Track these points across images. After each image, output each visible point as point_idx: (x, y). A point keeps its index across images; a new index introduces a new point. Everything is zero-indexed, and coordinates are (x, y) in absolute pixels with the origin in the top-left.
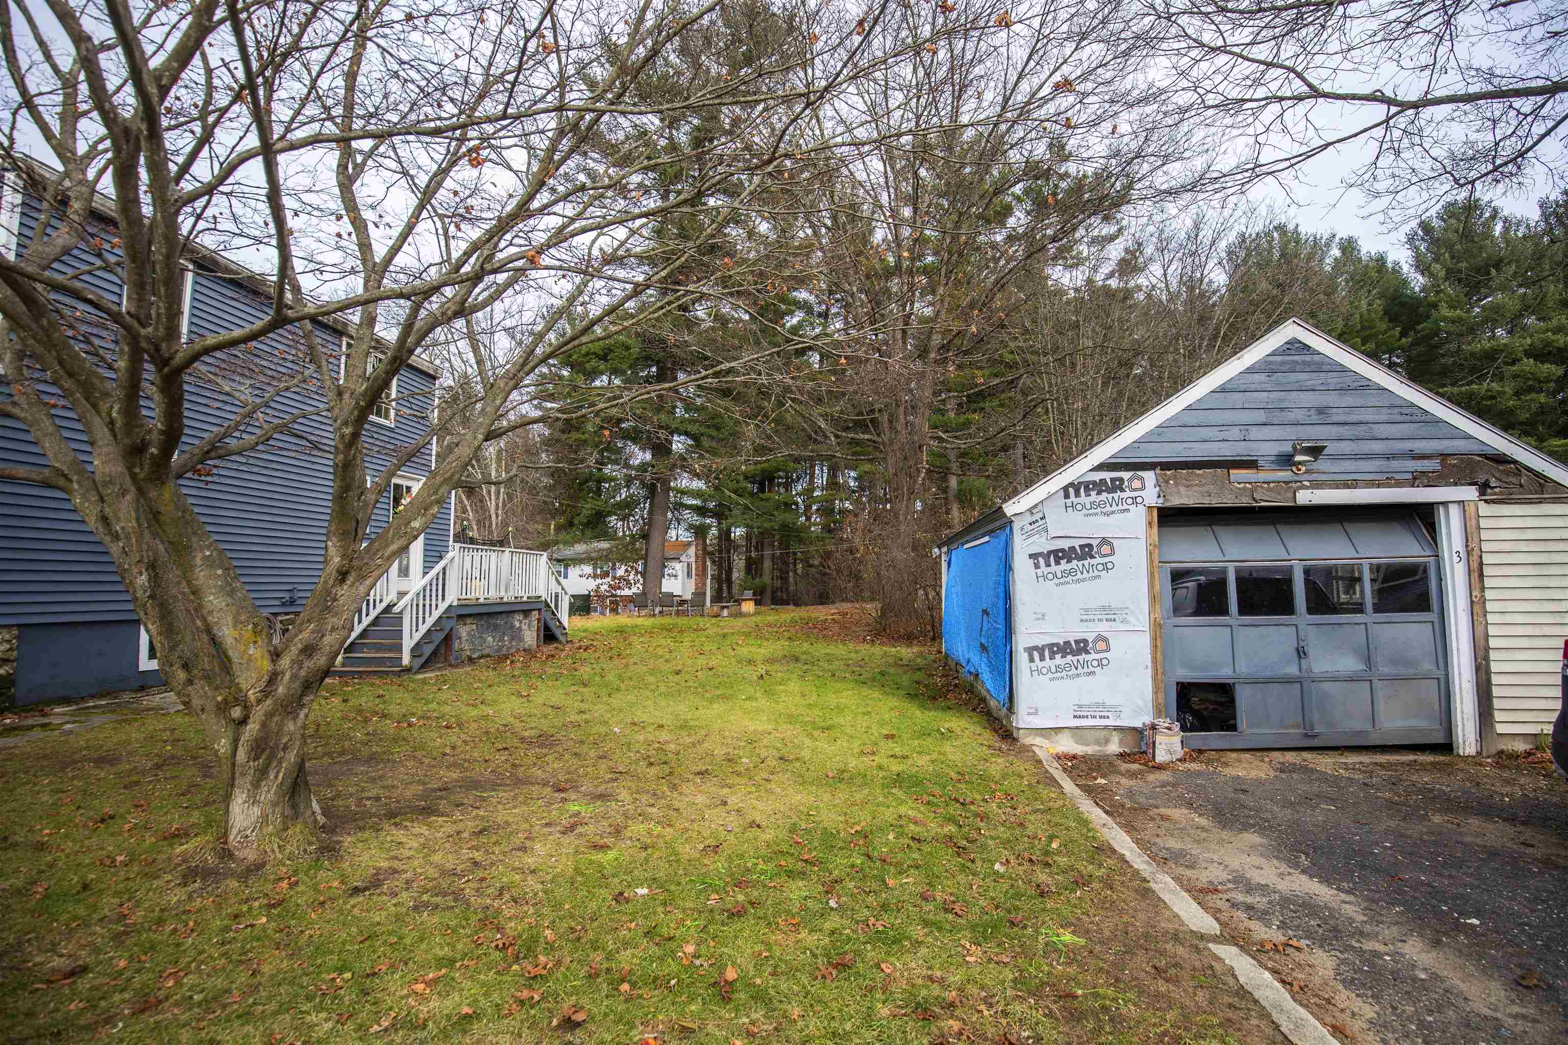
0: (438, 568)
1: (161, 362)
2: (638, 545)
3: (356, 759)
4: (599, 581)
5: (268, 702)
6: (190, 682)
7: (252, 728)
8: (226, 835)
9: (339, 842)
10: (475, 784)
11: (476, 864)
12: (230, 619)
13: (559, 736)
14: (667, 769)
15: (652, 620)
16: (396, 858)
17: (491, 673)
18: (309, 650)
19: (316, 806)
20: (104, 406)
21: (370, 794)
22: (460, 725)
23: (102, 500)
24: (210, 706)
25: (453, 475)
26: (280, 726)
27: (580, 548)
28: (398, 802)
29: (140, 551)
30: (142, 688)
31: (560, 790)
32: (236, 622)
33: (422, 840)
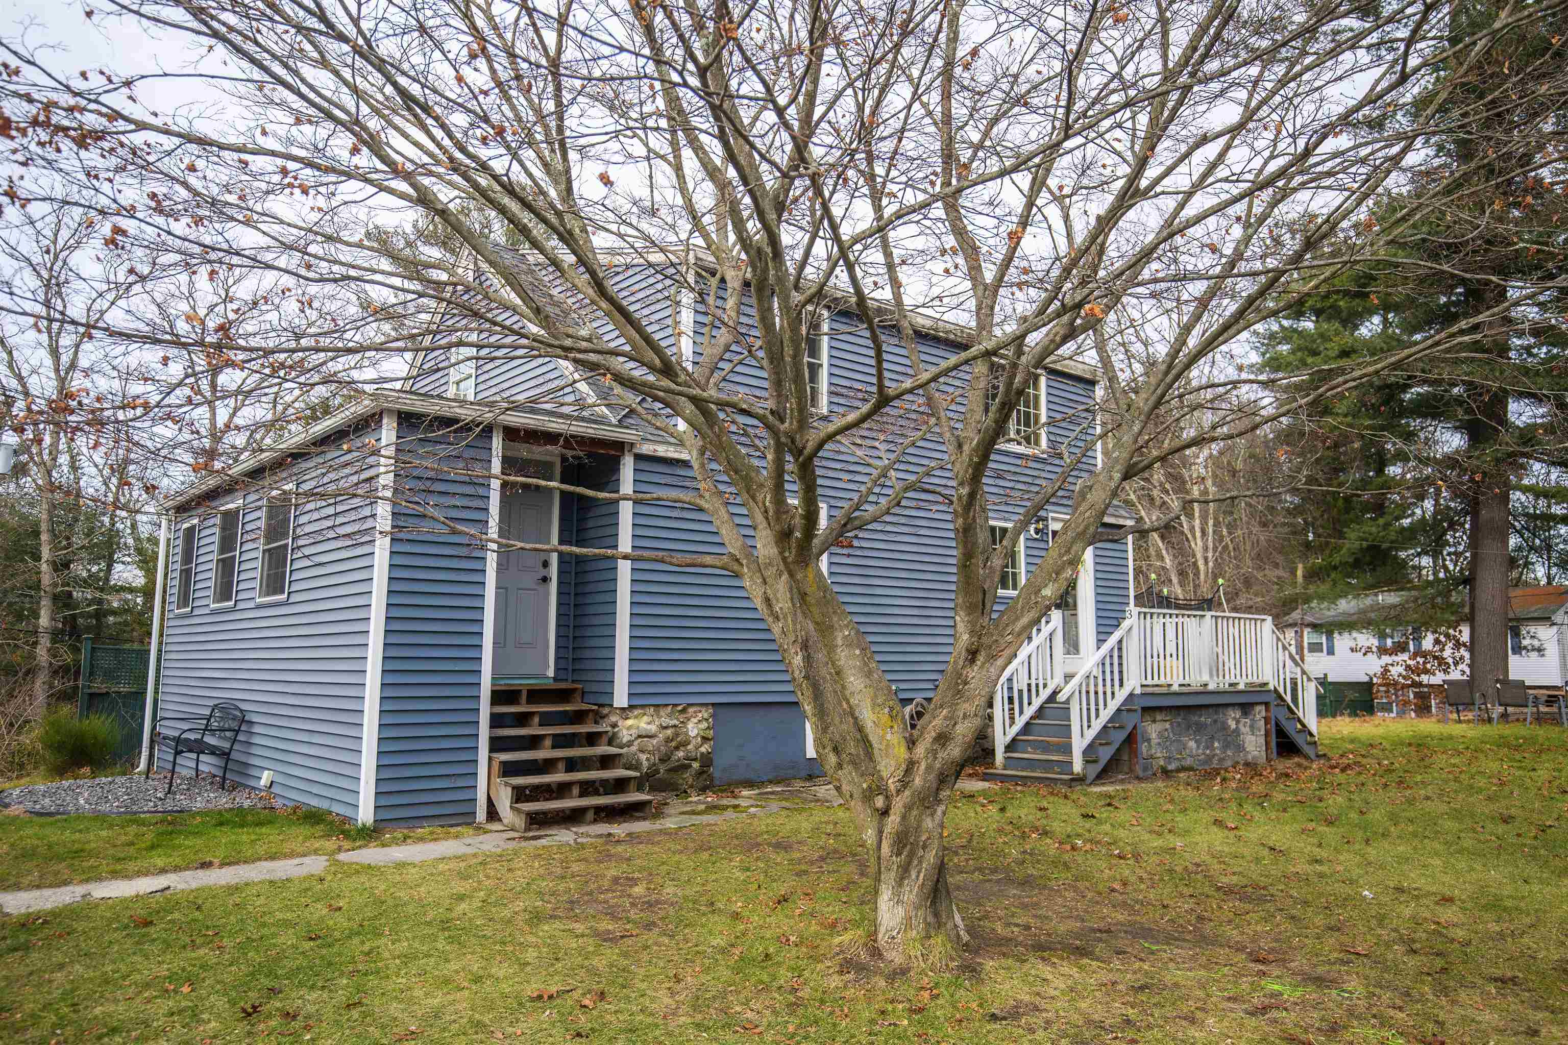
0: (1112, 640)
1: (798, 452)
2: (1454, 597)
3: (1009, 881)
4: (1386, 659)
5: (907, 793)
6: (840, 766)
7: (893, 821)
8: (876, 932)
9: (980, 964)
10: (1146, 933)
11: (1128, 1021)
12: (868, 702)
13: (1272, 890)
14: (1439, 963)
15: (1486, 729)
16: (1038, 994)
17: (1191, 793)
18: (942, 739)
19: (957, 918)
20: (760, 497)
21: (1019, 921)
22: (1137, 857)
23: (765, 582)
24: (857, 794)
25: (1087, 528)
26: (919, 822)
27: (1346, 606)
28: (1049, 935)
29: (795, 631)
30: (810, 777)
31: (1257, 961)
32: (874, 705)
33: (1069, 982)
